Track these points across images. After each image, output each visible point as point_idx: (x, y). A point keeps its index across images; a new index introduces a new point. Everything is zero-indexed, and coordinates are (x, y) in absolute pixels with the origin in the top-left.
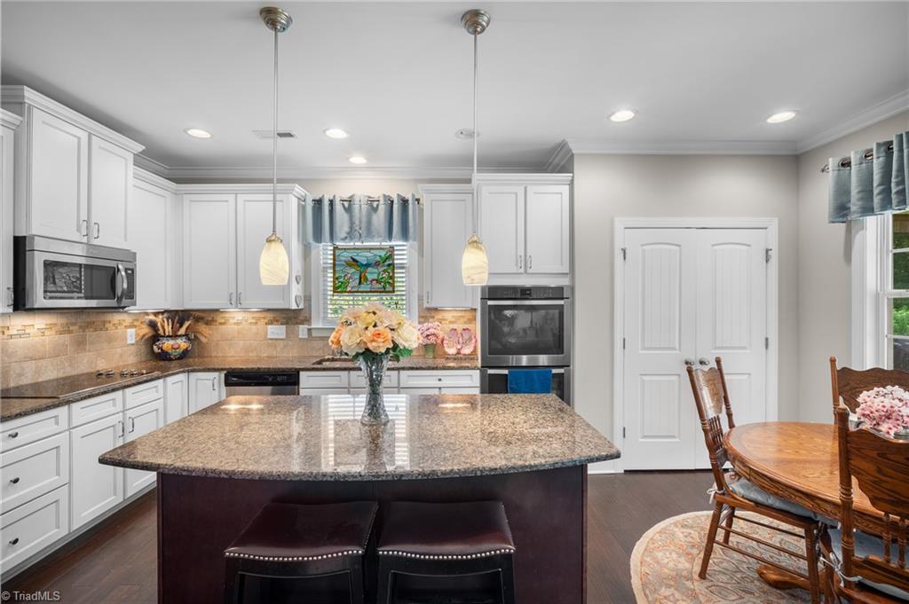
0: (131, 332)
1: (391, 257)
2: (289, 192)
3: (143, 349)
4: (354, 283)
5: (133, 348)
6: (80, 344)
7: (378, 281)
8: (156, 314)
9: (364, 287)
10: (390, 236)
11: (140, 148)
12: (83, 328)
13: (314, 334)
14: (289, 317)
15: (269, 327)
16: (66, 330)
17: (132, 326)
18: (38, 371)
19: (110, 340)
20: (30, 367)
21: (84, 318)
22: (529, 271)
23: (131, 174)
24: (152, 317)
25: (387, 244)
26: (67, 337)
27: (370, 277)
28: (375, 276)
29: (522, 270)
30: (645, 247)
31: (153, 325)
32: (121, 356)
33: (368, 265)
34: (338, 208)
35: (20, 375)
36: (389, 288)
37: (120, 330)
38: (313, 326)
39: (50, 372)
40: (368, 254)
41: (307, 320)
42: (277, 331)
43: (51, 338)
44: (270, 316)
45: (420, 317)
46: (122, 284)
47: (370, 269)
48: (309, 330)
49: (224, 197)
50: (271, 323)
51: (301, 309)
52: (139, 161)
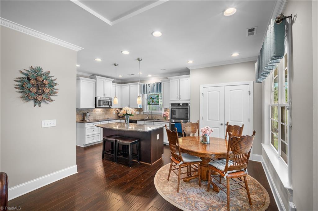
0: (114, 112)
1: (158, 96)
2: (138, 84)
3: (117, 115)
4: (151, 102)
5: (115, 115)
6: (106, 113)
7: (156, 102)
8: (119, 109)
9: (153, 103)
10: (157, 92)
11: (113, 80)
12: (106, 111)
13: (144, 114)
14: (140, 110)
15: (137, 112)
16: (104, 111)
17: (114, 111)
18: (100, 117)
19: (111, 113)
20: (99, 116)
21: (106, 109)
22: (180, 99)
23: (112, 84)
24: (117, 109)
25: (157, 93)
26: (104, 112)
27: (154, 101)
28: (155, 101)
29: (179, 99)
30: (209, 92)
31: (117, 111)
32: (112, 116)
33: (154, 98)
34: (148, 86)
35: (97, 118)
36: (158, 104)
37: (112, 111)
38: (144, 112)
39: (102, 118)
40: (154, 96)
41: (143, 111)
42: (138, 113)
43: (101, 112)
44: (137, 109)
45: (164, 110)
46: (110, 104)
47: (154, 99)
48: (143, 113)
49: (127, 86)
50: (137, 111)
51: (142, 108)
52: (113, 82)
